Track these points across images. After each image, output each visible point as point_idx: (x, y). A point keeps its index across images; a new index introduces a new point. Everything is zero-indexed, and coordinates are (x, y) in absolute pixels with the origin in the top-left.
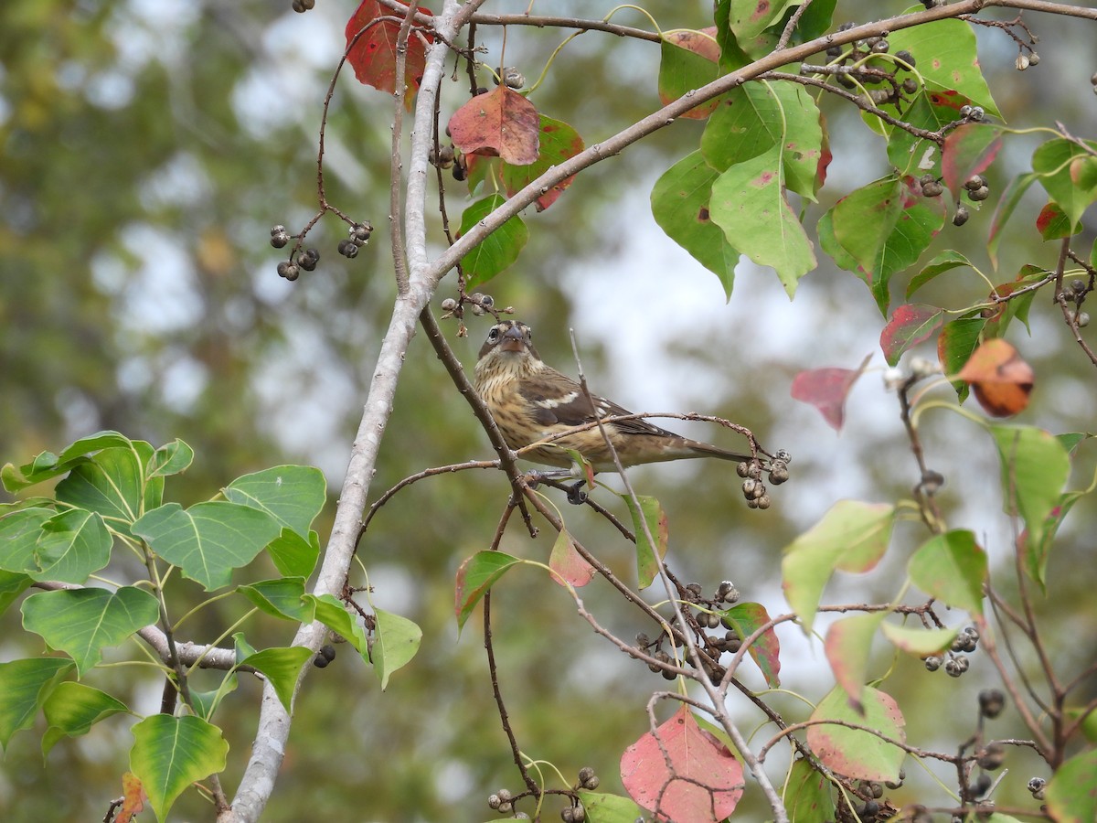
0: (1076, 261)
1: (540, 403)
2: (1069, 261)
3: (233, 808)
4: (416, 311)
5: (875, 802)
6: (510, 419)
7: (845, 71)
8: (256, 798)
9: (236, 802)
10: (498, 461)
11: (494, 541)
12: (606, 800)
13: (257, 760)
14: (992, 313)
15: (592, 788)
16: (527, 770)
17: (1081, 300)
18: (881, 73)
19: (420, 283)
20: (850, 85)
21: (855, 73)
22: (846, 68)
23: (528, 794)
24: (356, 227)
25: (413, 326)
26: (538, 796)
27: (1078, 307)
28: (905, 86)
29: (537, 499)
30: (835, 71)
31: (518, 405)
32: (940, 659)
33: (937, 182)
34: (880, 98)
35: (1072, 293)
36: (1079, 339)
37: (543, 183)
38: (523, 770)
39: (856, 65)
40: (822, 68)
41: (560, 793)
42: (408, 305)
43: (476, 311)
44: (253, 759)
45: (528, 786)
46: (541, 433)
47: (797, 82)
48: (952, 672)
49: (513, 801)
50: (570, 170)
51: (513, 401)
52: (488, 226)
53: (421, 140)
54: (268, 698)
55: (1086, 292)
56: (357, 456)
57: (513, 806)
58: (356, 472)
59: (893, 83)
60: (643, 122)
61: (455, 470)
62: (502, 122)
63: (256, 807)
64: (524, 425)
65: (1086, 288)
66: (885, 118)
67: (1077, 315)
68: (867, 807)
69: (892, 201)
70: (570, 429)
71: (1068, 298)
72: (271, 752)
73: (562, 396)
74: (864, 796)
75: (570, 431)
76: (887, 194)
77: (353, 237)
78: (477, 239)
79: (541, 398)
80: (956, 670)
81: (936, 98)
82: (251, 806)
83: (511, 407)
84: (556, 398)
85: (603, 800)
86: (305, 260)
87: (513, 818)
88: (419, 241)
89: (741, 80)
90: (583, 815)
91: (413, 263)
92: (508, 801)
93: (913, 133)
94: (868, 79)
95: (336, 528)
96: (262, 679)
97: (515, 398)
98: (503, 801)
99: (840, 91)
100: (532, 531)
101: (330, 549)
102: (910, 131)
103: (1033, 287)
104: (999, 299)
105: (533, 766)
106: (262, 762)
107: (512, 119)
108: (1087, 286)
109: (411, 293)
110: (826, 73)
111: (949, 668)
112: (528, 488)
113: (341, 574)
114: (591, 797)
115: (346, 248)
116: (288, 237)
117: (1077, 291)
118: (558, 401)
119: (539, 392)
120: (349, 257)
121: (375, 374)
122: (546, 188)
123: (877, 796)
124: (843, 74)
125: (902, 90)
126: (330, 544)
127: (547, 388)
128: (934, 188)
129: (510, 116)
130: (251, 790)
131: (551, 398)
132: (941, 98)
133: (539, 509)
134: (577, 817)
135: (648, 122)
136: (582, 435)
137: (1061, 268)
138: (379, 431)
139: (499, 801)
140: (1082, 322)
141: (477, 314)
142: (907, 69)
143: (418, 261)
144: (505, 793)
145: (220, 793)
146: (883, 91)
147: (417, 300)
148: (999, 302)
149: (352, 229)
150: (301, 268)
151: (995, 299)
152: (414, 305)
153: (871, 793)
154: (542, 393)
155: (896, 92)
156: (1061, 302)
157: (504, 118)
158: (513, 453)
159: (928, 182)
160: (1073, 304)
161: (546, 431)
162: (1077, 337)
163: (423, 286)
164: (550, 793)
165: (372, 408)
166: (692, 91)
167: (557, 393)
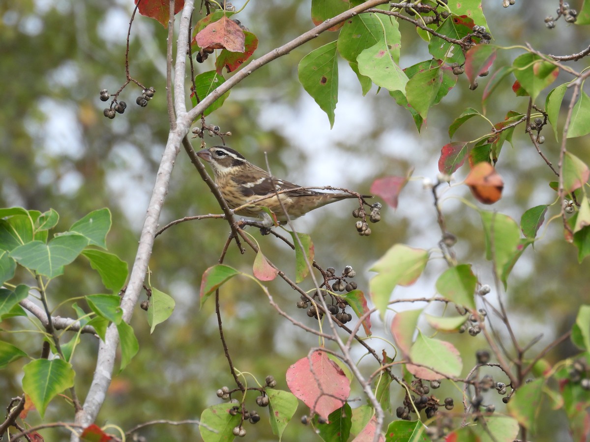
0: (537, 110)
1: (244, 185)
2: (533, 110)
3: (84, 409)
4: (180, 139)
5: (425, 397)
6: (228, 195)
7: (410, 6)
8: (96, 403)
9: (85, 405)
10: (224, 215)
11: (221, 256)
12: (280, 393)
13: (97, 382)
14: (494, 139)
15: (272, 387)
16: (238, 377)
17: (540, 129)
18: (429, 7)
19: (182, 123)
20: (413, 14)
21: (415, 7)
22: (410, 5)
23: (238, 390)
24: (146, 90)
25: (178, 147)
26: (243, 391)
27: (539, 133)
28: (442, 14)
29: (244, 235)
30: (405, 6)
31: (232, 186)
32: (465, 326)
33: (461, 67)
34: (429, 20)
35: (535, 126)
36: (540, 152)
37: (248, 69)
38: (236, 377)
39: (416, 3)
40: (398, 4)
41: (255, 389)
42: (176, 135)
43: (211, 134)
44: (94, 382)
45: (238, 386)
46: (246, 201)
47: (385, 14)
48: (472, 333)
49: (230, 393)
50: (263, 62)
51: (229, 185)
52: (219, 92)
53: (182, 45)
54: (102, 349)
55: (542, 125)
56: (149, 217)
57: (230, 395)
58: (149, 226)
59: (436, 13)
60: (302, 36)
61: (200, 219)
62: (225, 35)
63: (96, 408)
64: (236, 198)
65: (542, 123)
66: (431, 32)
67: (538, 137)
68: (421, 399)
69: (436, 79)
70: (261, 197)
71: (533, 128)
72: (104, 378)
73: (256, 181)
74: (419, 393)
75: (262, 198)
76: (434, 75)
77: (145, 95)
78: (213, 99)
79: (245, 183)
80: (474, 332)
81: (456, 20)
82: (94, 408)
83: (228, 188)
84: (253, 182)
85: (278, 394)
86: (118, 108)
87: (230, 402)
88: (182, 100)
89: (355, 13)
90: (267, 401)
91: (178, 112)
92: (227, 393)
93: (447, 41)
94: (422, 11)
95: (138, 256)
96: (98, 338)
97: (230, 183)
98: (225, 393)
99: (408, 18)
100: (241, 251)
101: (135, 267)
102: (446, 39)
103: (514, 124)
104: (496, 131)
105: (241, 375)
106: (99, 383)
107: (230, 33)
108: (543, 122)
109: (178, 129)
110: (400, 7)
111: (470, 331)
112: (240, 229)
113: (141, 281)
114: (272, 392)
115: (141, 102)
116: (109, 95)
117: (538, 124)
118: (254, 183)
119: (243, 179)
120: (142, 106)
121: (158, 173)
122: (250, 72)
123: (426, 393)
124: (409, 8)
125: (441, 17)
126: (135, 264)
127: (248, 177)
128: (459, 70)
129: (229, 32)
130: (94, 399)
131: (250, 182)
132: (459, 20)
133: (245, 240)
134: (264, 402)
135: (305, 37)
136: (268, 201)
137: (529, 113)
138: (161, 204)
139: (222, 393)
140: (541, 141)
141: (211, 136)
142: (443, 5)
143: (181, 111)
144: (226, 389)
145: (77, 401)
146: (430, 17)
147: (181, 133)
148: (496, 133)
149: (144, 91)
150: (117, 112)
151: (494, 131)
152: (179, 135)
153: (423, 391)
154: (246, 180)
155: (437, 17)
156: (529, 132)
157: (226, 33)
158: (232, 211)
159: (456, 67)
160: (536, 132)
161: (248, 199)
162: (538, 151)
163: (184, 125)
164: (250, 389)
165: (157, 191)
166: (328, 20)
167: (254, 179)
